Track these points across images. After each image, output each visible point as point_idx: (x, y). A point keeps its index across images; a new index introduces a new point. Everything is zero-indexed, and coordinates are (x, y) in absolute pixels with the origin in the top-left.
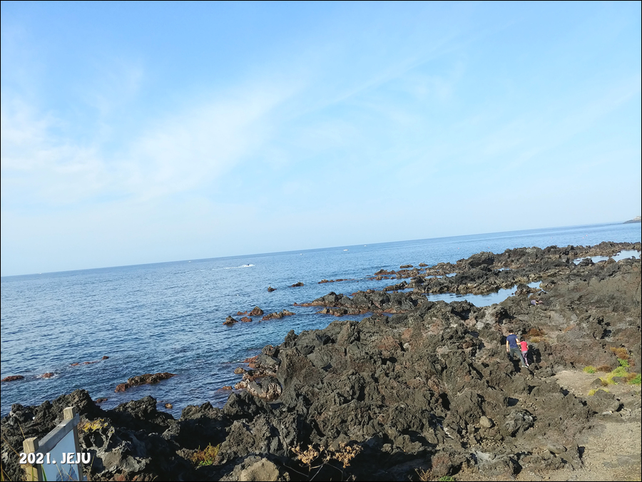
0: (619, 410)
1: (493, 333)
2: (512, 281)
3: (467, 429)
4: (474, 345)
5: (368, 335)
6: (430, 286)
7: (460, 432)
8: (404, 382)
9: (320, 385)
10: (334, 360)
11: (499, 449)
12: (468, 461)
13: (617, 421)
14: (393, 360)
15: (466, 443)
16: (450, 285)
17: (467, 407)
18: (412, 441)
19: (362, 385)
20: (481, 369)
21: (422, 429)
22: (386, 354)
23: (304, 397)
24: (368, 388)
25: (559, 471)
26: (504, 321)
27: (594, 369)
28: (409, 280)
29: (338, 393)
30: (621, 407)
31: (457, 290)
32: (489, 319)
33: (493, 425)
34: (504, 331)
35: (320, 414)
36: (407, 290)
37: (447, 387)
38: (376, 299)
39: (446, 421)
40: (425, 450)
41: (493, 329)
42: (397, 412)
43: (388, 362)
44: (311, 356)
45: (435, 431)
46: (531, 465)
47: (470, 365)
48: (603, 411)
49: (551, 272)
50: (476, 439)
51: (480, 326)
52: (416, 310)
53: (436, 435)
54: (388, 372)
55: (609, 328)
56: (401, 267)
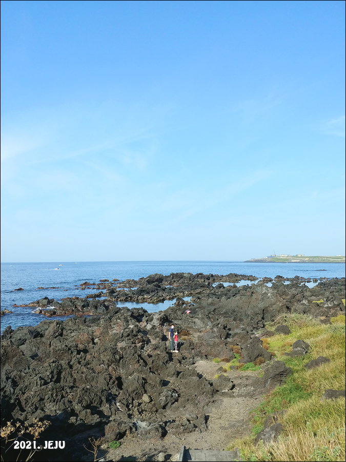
0: (232, 389)
1: (157, 332)
2: (173, 295)
3: (133, 404)
4: (143, 341)
5: (70, 331)
6: (119, 296)
7: (128, 406)
8: (92, 368)
9: (27, 370)
10: (40, 350)
11: (154, 418)
12: (131, 429)
13: (230, 397)
14: (86, 351)
15: (132, 415)
16: (133, 296)
17: (134, 387)
18: (92, 414)
19: (60, 370)
20: (147, 359)
21: (101, 404)
22: (81, 346)
23: (13, 380)
24: (64, 373)
25: (191, 434)
26: (165, 324)
27: (219, 360)
28: (105, 291)
29: (40, 377)
30: (233, 387)
31: (137, 299)
32: (156, 322)
33: (151, 401)
34: (165, 331)
35: (24, 393)
36: (102, 298)
37: (122, 372)
38: (79, 304)
39: (118, 398)
40: (101, 421)
41: (157, 330)
42: (83, 392)
43: (82, 353)
44: (22, 347)
45: (110, 406)
46: (174, 430)
47: (140, 356)
48: (222, 390)
49: (198, 291)
50: (138, 411)
51: (149, 327)
52: (107, 313)
53: (110, 409)
54: (81, 360)
55: (230, 332)
56: (100, 281)
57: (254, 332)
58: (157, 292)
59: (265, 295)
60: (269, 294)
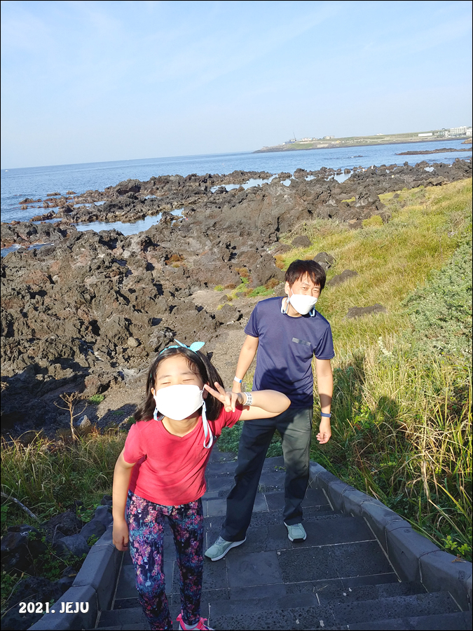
0: (239, 320)
1: (139, 260)
2: (158, 209)
3: (116, 351)
4: (120, 273)
5: (15, 270)
6: (78, 216)
7: (109, 354)
8: (54, 314)
11: (144, 363)
12: (116, 379)
13: (237, 329)
14: (42, 293)
15: (116, 363)
16: (99, 214)
17: (115, 331)
18: (63, 368)
19: (11, 321)
20: (128, 294)
21: (73, 356)
22: (35, 288)
24: (16, 324)
26: (149, 249)
27: (223, 287)
28: (57, 210)
30: (241, 316)
31: (106, 218)
32: (135, 247)
33: (140, 344)
34: (149, 258)
36: (54, 221)
37: (96, 314)
38: (22, 231)
39: (96, 347)
40: (76, 374)
41: (139, 257)
42: (47, 344)
43: (37, 296)
45: (86, 356)
47: (118, 292)
48: (227, 322)
49: (192, 199)
50: (124, 358)
51: (126, 255)
52: (65, 241)
53: (87, 360)
54: (37, 306)
55: (235, 251)
56: (48, 195)
57: (265, 248)
58: (134, 206)
59: (280, 198)
60: (286, 196)
